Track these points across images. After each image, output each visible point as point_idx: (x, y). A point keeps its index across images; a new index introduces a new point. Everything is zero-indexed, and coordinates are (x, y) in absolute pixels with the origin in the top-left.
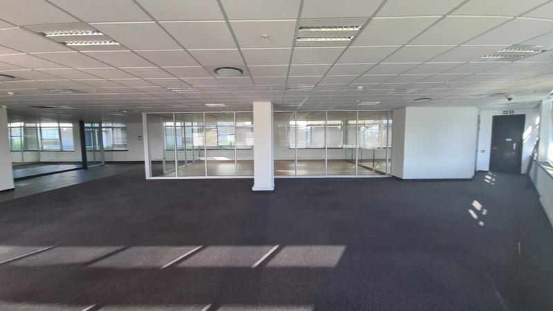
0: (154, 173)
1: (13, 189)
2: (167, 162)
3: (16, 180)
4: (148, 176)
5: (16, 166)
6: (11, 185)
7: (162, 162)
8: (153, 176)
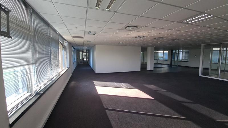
0: (203, 74)
1: (153, 70)
2: (212, 70)
3: (154, 68)
4: (200, 75)
5: (155, 64)
6: (153, 69)
7: (209, 69)
8: (203, 75)
